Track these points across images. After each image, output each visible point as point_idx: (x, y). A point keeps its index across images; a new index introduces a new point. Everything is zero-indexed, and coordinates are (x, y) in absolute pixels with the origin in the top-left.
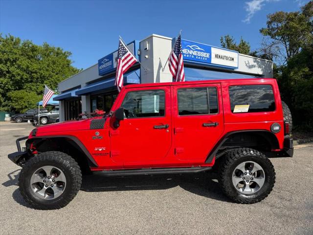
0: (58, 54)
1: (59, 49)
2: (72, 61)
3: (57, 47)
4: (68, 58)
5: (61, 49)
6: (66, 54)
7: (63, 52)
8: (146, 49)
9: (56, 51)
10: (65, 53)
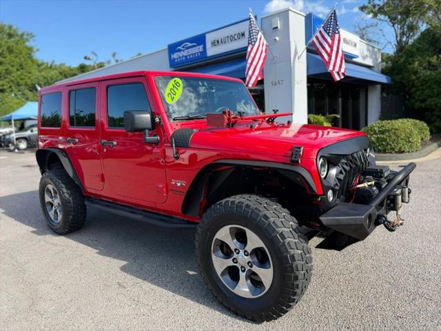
0: (10, 36)
1: (10, 27)
2: (35, 49)
3: (7, 24)
4: (28, 44)
5: (14, 28)
6: (25, 37)
7: (20, 33)
8: (277, 28)
9: (8, 31)
10: (22, 35)
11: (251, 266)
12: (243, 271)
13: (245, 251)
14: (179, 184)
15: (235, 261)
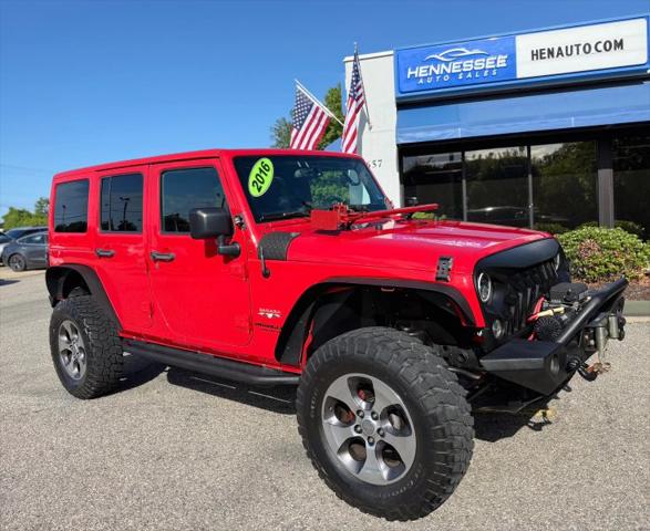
11: (383, 436)
12: (371, 444)
13: (373, 413)
14: (270, 316)
15: (359, 429)
